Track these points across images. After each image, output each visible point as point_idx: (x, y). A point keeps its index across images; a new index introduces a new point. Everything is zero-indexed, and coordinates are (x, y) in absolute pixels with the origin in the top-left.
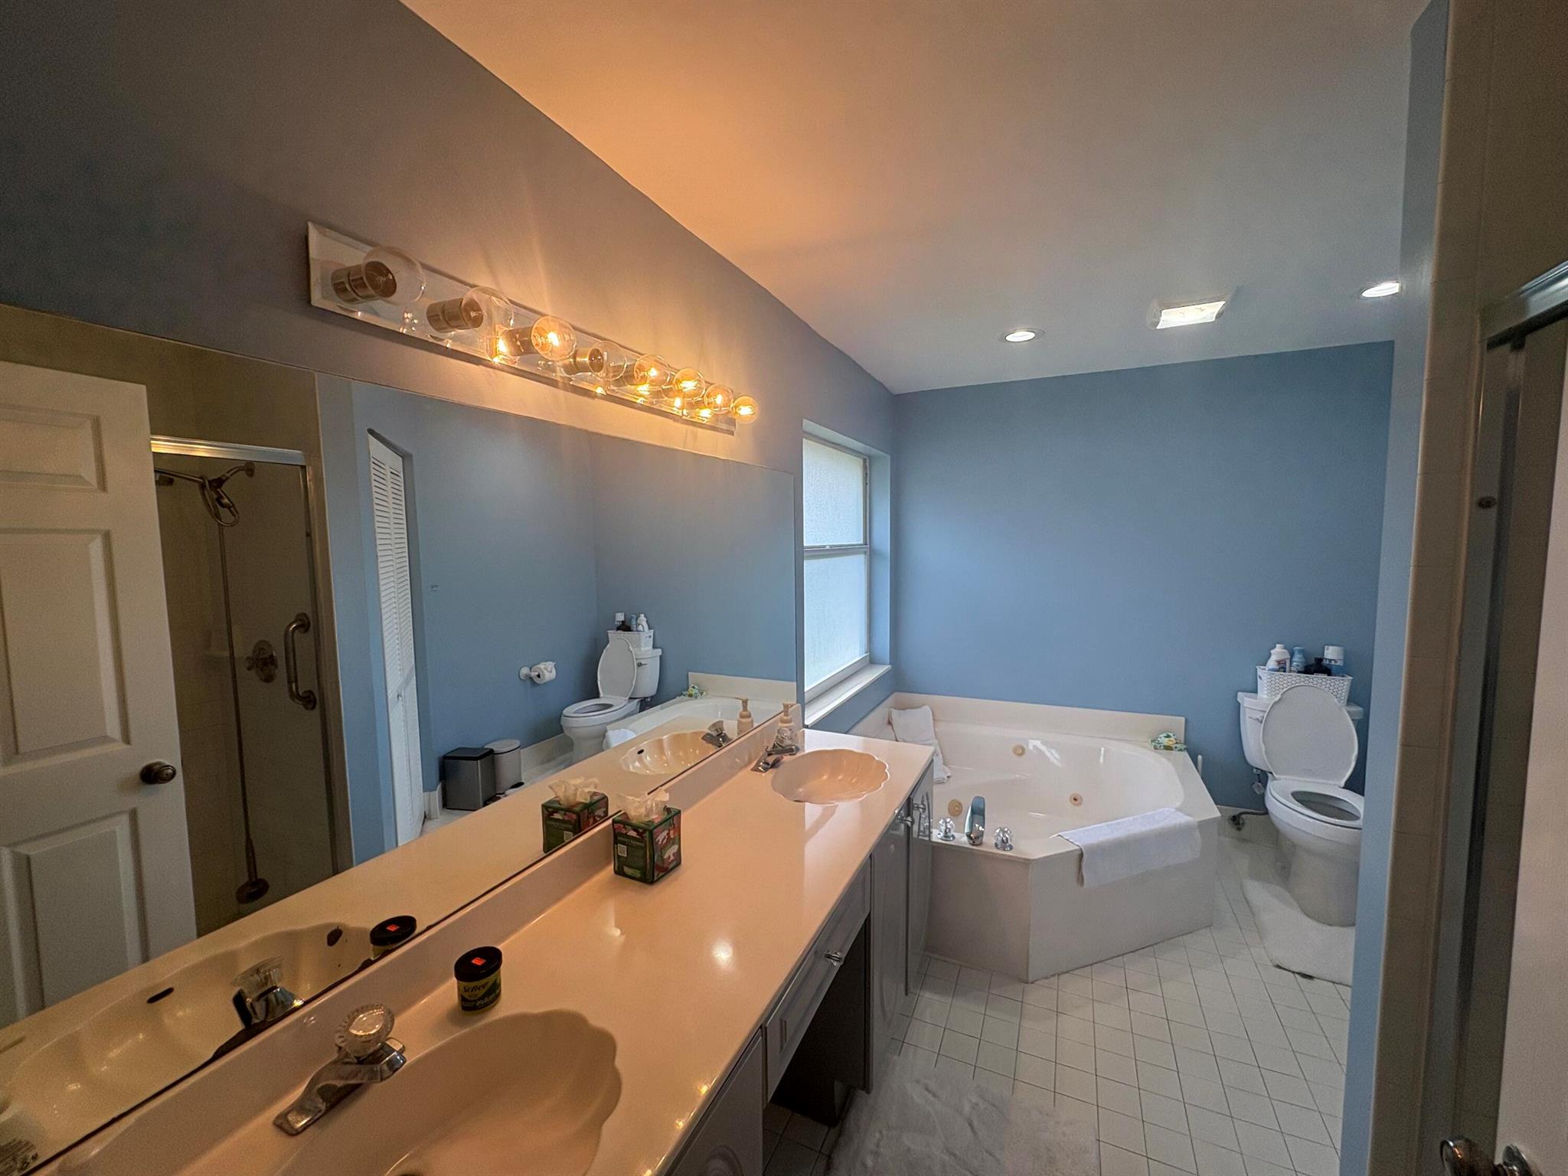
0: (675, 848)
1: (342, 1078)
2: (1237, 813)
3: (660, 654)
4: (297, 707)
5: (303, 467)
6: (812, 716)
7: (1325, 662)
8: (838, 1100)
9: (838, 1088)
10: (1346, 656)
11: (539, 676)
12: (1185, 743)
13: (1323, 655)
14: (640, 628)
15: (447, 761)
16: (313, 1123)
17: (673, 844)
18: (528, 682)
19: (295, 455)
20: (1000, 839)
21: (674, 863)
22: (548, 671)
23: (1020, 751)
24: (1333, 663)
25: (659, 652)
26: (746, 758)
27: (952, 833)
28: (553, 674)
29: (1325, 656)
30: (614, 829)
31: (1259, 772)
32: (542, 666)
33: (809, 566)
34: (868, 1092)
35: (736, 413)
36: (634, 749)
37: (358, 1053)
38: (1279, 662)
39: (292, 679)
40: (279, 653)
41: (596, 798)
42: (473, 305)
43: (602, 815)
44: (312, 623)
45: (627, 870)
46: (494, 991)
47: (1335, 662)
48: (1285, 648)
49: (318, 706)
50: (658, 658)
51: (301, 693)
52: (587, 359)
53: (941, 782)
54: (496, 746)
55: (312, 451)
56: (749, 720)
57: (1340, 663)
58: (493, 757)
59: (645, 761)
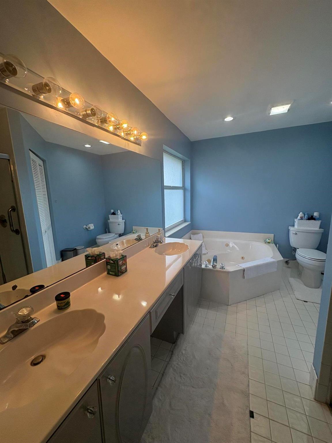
0: (125, 266)
1: (17, 328)
2: (287, 260)
3: (125, 221)
4: (14, 234)
5: (9, 160)
6: (167, 234)
7: (314, 217)
8: (175, 336)
9: (175, 333)
10: (320, 215)
11: (89, 228)
12: (274, 241)
13: (313, 215)
14: (118, 214)
15: (63, 252)
16: (9, 340)
17: (124, 265)
18: (86, 230)
19: (5, 156)
20: (221, 266)
21: (125, 271)
22: (92, 227)
23: (227, 245)
24: (316, 217)
25: (124, 221)
26: (148, 244)
27: (208, 265)
28: (93, 227)
29: (314, 215)
30: (106, 261)
31: (294, 248)
32: (90, 225)
33: (166, 191)
34: (183, 334)
35: (141, 138)
36: (115, 244)
37: (22, 320)
38: (301, 217)
39: (11, 225)
40: (7, 218)
41: (101, 253)
42: (47, 85)
43: (103, 258)
44: (16, 208)
45: (110, 273)
46: (68, 304)
47: (317, 216)
48: (303, 213)
49: (20, 234)
50: (124, 223)
51: (15, 230)
52: (90, 112)
53: (205, 254)
54: (77, 248)
55: (11, 154)
56: (149, 234)
57: (318, 217)
58: (76, 251)
59: (118, 247)
